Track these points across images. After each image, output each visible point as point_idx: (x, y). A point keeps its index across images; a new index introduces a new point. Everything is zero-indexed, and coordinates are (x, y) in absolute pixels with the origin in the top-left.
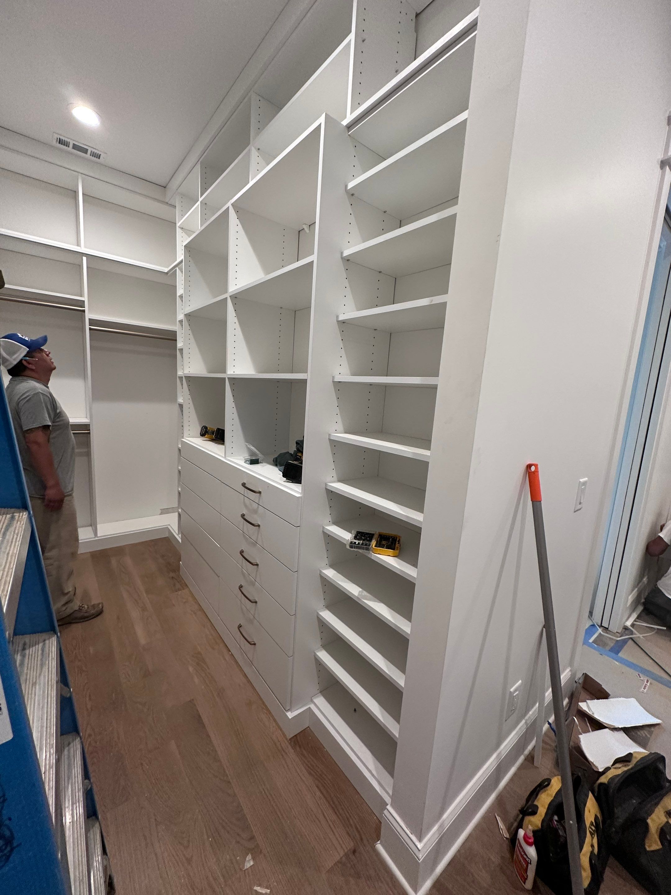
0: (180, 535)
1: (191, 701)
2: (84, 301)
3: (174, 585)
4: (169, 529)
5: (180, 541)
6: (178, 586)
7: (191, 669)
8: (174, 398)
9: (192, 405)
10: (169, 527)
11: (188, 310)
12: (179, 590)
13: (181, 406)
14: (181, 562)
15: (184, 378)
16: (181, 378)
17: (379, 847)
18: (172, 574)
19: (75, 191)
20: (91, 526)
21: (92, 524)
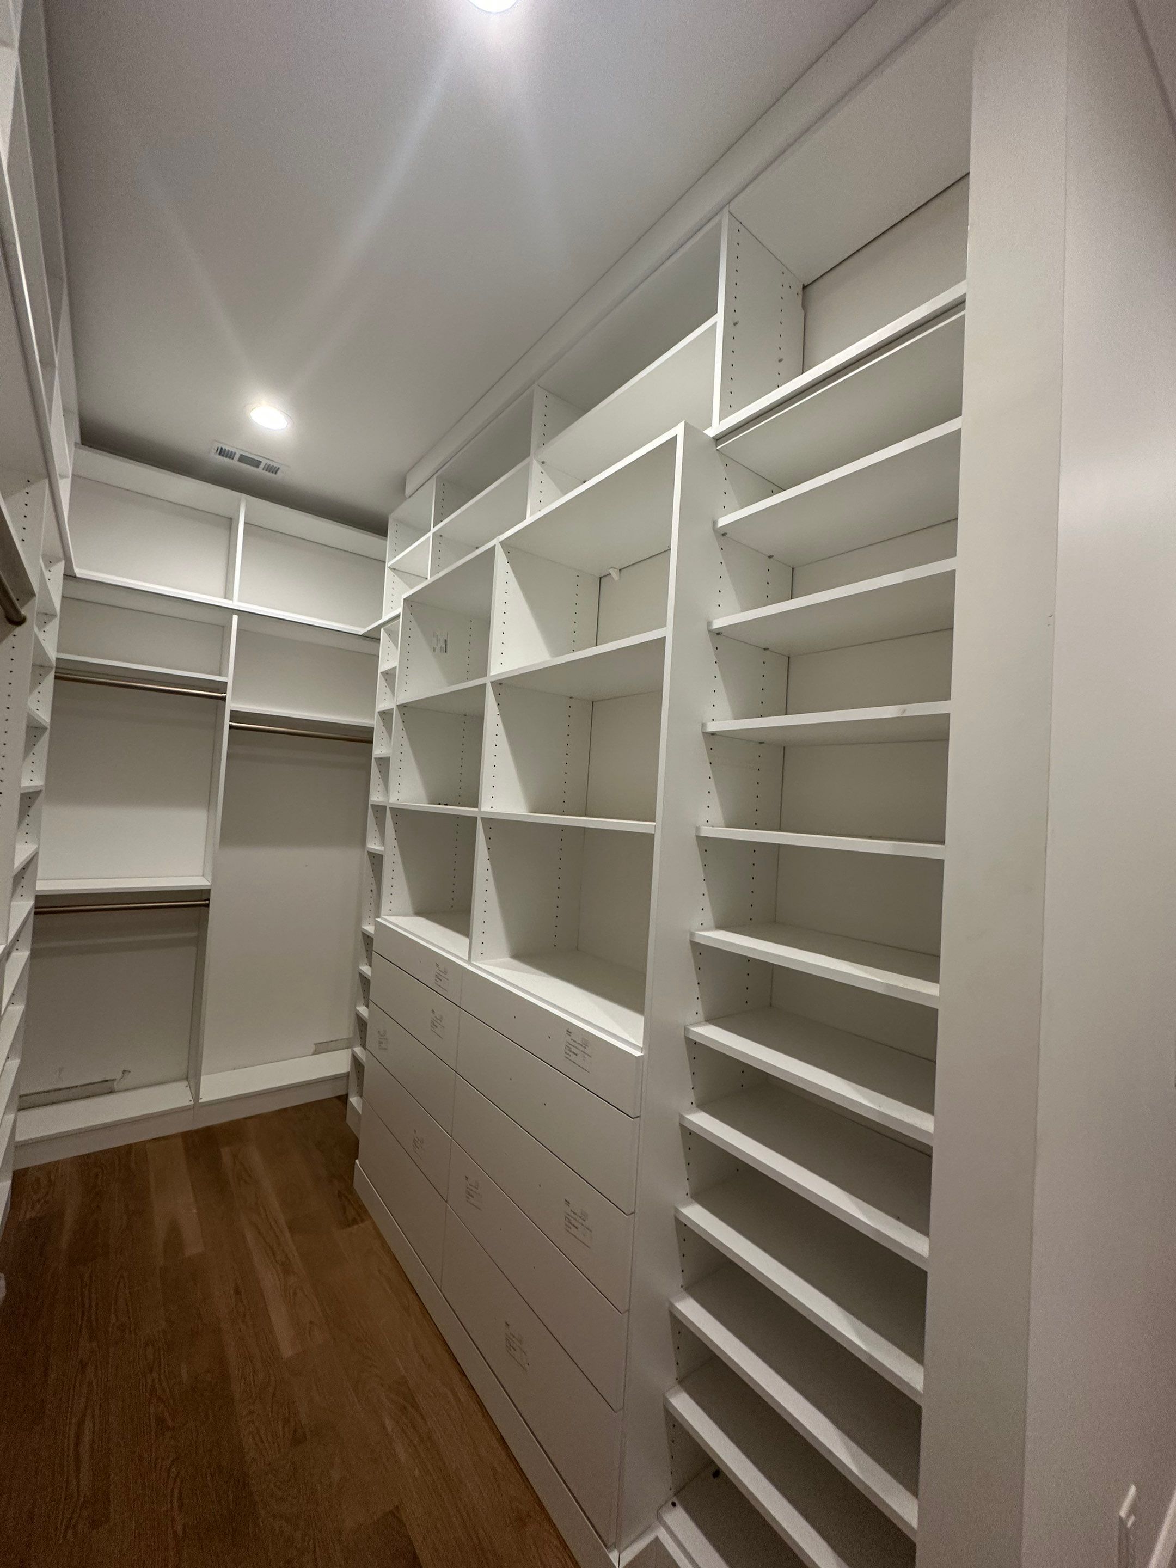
2: (226, 683)
3: (344, 1213)
6: (350, 1214)
11: (404, 698)
14: (357, 1161)
15: (388, 810)
18: (337, 1190)
19: (231, 519)
20: (187, 1079)
21: (192, 1076)
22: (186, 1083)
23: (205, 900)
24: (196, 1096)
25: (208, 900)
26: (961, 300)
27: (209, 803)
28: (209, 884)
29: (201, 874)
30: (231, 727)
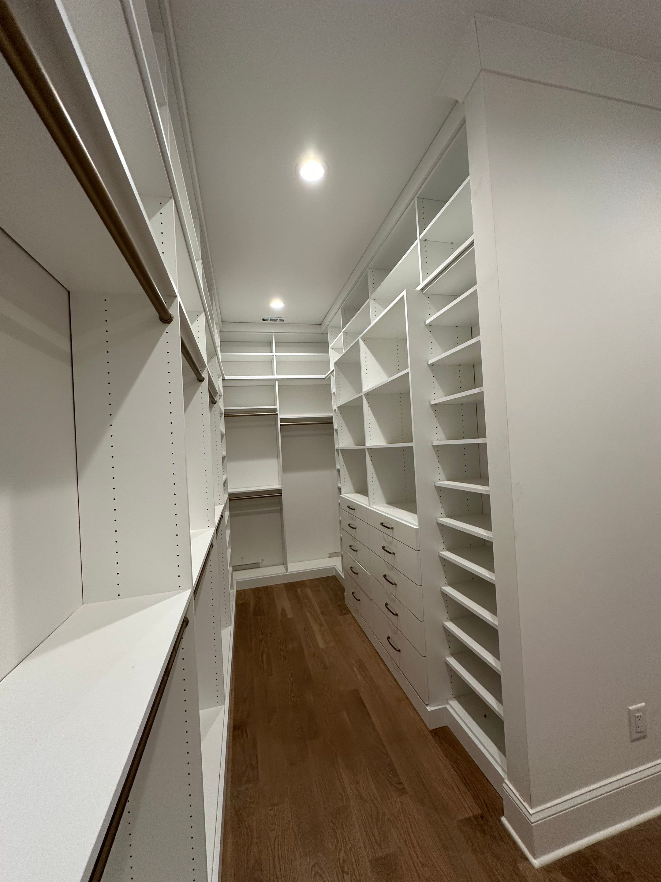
0: (343, 573)
1: (356, 690)
2: (277, 408)
3: (341, 611)
4: (335, 569)
5: (344, 577)
6: (344, 612)
7: (355, 670)
8: (334, 465)
9: (346, 470)
10: (335, 567)
11: (339, 405)
12: (345, 614)
13: (338, 471)
14: (345, 593)
15: (339, 450)
16: (337, 450)
17: (503, 819)
18: (339, 603)
19: (271, 342)
20: (283, 564)
21: (284, 563)
22: (283, 566)
23: (280, 494)
24: (287, 570)
25: (281, 493)
26: (473, 242)
27: (278, 457)
28: (281, 487)
29: (278, 484)
30: (281, 425)
